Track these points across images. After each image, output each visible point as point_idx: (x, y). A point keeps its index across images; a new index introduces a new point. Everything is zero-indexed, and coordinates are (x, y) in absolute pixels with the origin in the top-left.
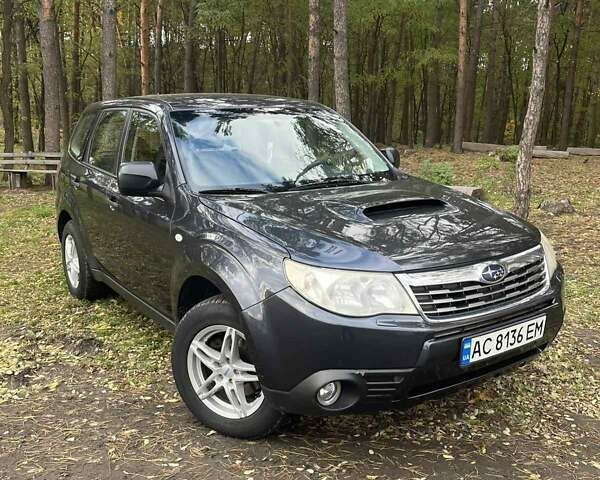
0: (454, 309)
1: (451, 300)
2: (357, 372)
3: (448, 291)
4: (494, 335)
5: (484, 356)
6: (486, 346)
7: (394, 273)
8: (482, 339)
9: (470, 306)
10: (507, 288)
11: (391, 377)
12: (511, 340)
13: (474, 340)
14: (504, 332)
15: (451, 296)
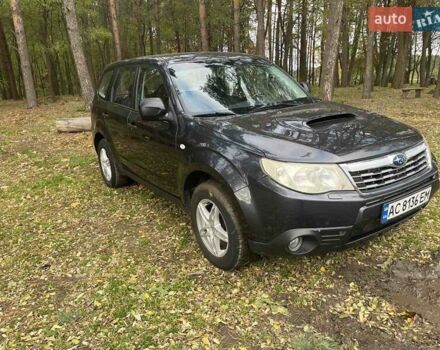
0: (376, 185)
1: (374, 180)
2: (315, 230)
3: (372, 174)
4: (402, 202)
5: (396, 215)
6: (396, 208)
7: (338, 163)
8: (395, 204)
9: (387, 182)
10: (408, 170)
11: (337, 232)
12: (411, 204)
13: (390, 206)
14: (407, 199)
15: (374, 177)
